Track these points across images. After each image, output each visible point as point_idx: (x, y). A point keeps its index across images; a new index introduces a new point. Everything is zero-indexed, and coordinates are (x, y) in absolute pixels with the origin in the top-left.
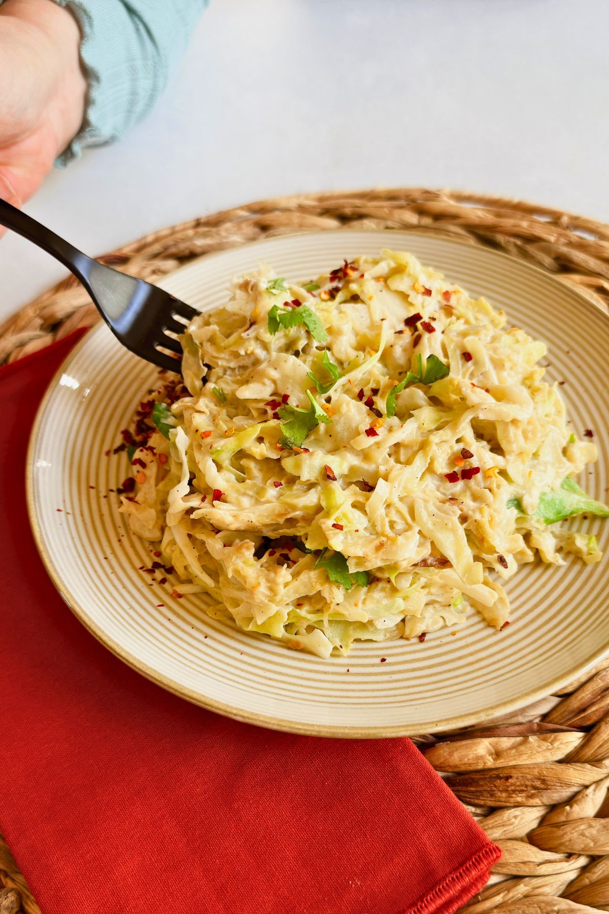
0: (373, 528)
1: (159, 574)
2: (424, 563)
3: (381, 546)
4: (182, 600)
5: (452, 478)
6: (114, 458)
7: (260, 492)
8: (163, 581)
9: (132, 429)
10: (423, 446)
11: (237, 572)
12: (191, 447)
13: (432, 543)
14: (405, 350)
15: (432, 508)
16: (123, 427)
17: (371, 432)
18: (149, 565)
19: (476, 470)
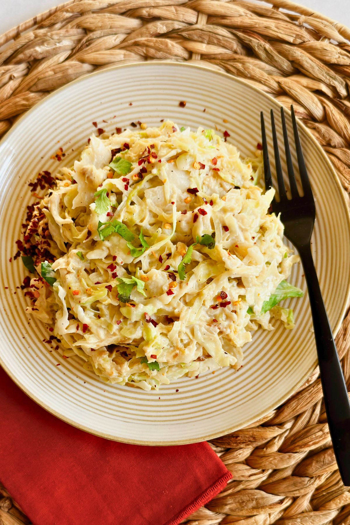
0: (172, 344)
1: (54, 344)
2: (199, 359)
3: (176, 356)
4: (69, 359)
5: (215, 307)
6: (15, 262)
7: (109, 326)
8: (57, 348)
9: (22, 239)
10: (199, 295)
11: (100, 365)
12: (67, 295)
13: (204, 349)
14: (188, 223)
15: (204, 330)
16: (16, 239)
17: (170, 293)
18: (48, 338)
19: (229, 303)
